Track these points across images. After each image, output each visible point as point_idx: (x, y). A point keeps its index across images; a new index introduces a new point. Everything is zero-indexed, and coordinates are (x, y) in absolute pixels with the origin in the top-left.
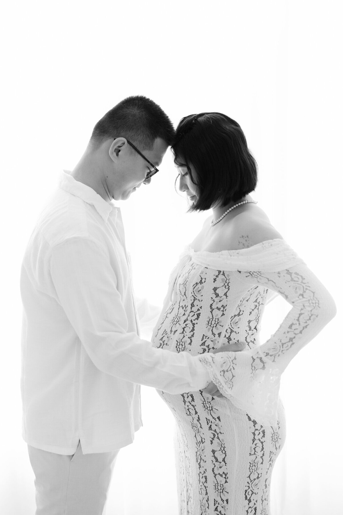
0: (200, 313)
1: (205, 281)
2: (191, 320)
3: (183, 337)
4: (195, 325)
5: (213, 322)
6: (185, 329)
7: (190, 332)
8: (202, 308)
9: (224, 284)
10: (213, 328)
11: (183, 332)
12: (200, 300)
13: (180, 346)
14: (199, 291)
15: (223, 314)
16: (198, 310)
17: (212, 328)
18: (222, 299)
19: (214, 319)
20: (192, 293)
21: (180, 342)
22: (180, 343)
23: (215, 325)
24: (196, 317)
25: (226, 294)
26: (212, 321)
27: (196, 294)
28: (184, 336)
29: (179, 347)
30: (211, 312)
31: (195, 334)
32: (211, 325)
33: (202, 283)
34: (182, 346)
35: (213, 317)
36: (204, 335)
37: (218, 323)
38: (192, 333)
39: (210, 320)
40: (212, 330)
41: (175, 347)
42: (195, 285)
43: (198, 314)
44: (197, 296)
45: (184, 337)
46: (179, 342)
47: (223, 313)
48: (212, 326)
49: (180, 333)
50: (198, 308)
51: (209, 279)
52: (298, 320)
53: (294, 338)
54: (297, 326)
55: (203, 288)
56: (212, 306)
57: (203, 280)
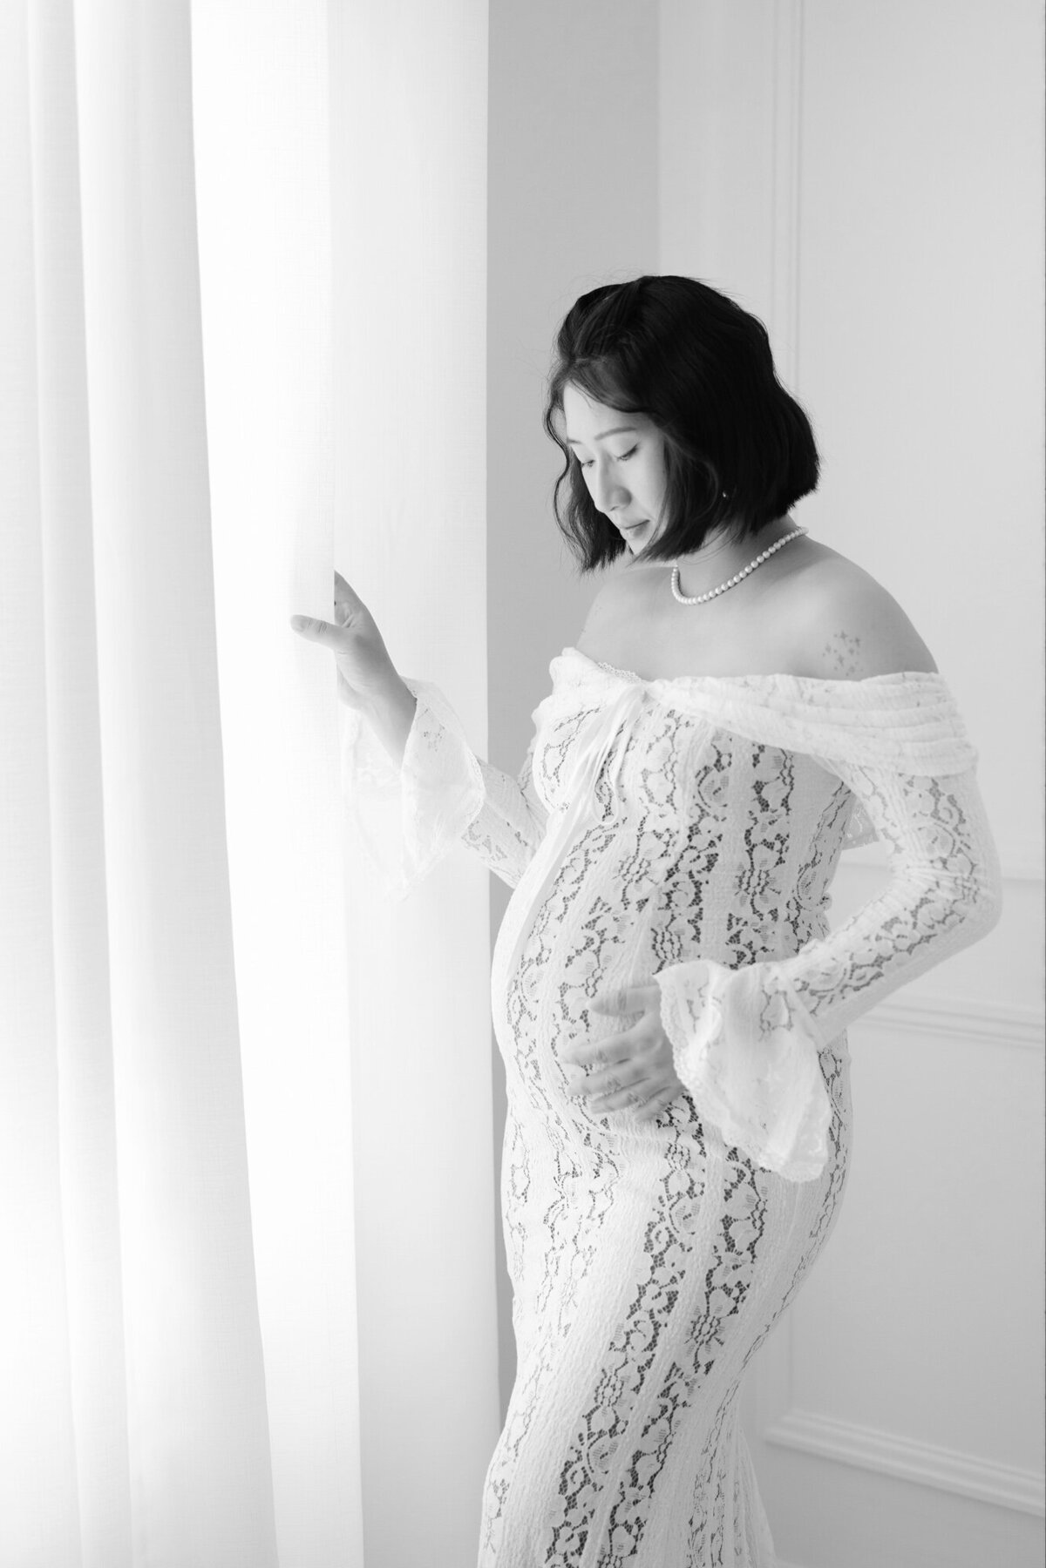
0: (717, 855)
1: (730, 762)
2: (691, 872)
3: (672, 920)
4: (703, 888)
5: (754, 881)
6: (674, 896)
7: (690, 906)
8: (722, 838)
9: (781, 773)
10: (753, 896)
11: (668, 905)
12: (720, 819)
13: (667, 946)
14: (716, 791)
15: (781, 861)
16: (712, 844)
17: (750, 897)
18: (776, 818)
19: (756, 873)
20: (694, 797)
21: (663, 933)
22: (664, 936)
23: (758, 889)
24: (703, 862)
25: (785, 803)
26: (749, 877)
27: (707, 800)
28: (672, 915)
29: (662, 948)
30: (750, 852)
31: (704, 912)
32: (747, 889)
33: (723, 768)
34: (672, 944)
35: (752, 866)
36: (730, 915)
37: (767, 883)
38: (695, 909)
39: (744, 873)
40: (752, 903)
41: (650, 947)
42: (703, 773)
43: (712, 855)
44: (709, 807)
45: (675, 918)
46: (660, 933)
47: (780, 858)
48: (751, 890)
49: (659, 909)
50: (709, 838)
51: (742, 758)
52: (914, 914)
53: (889, 959)
54: (907, 930)
55: (725, 781)
56: (751, 834)
57: (725, 760)
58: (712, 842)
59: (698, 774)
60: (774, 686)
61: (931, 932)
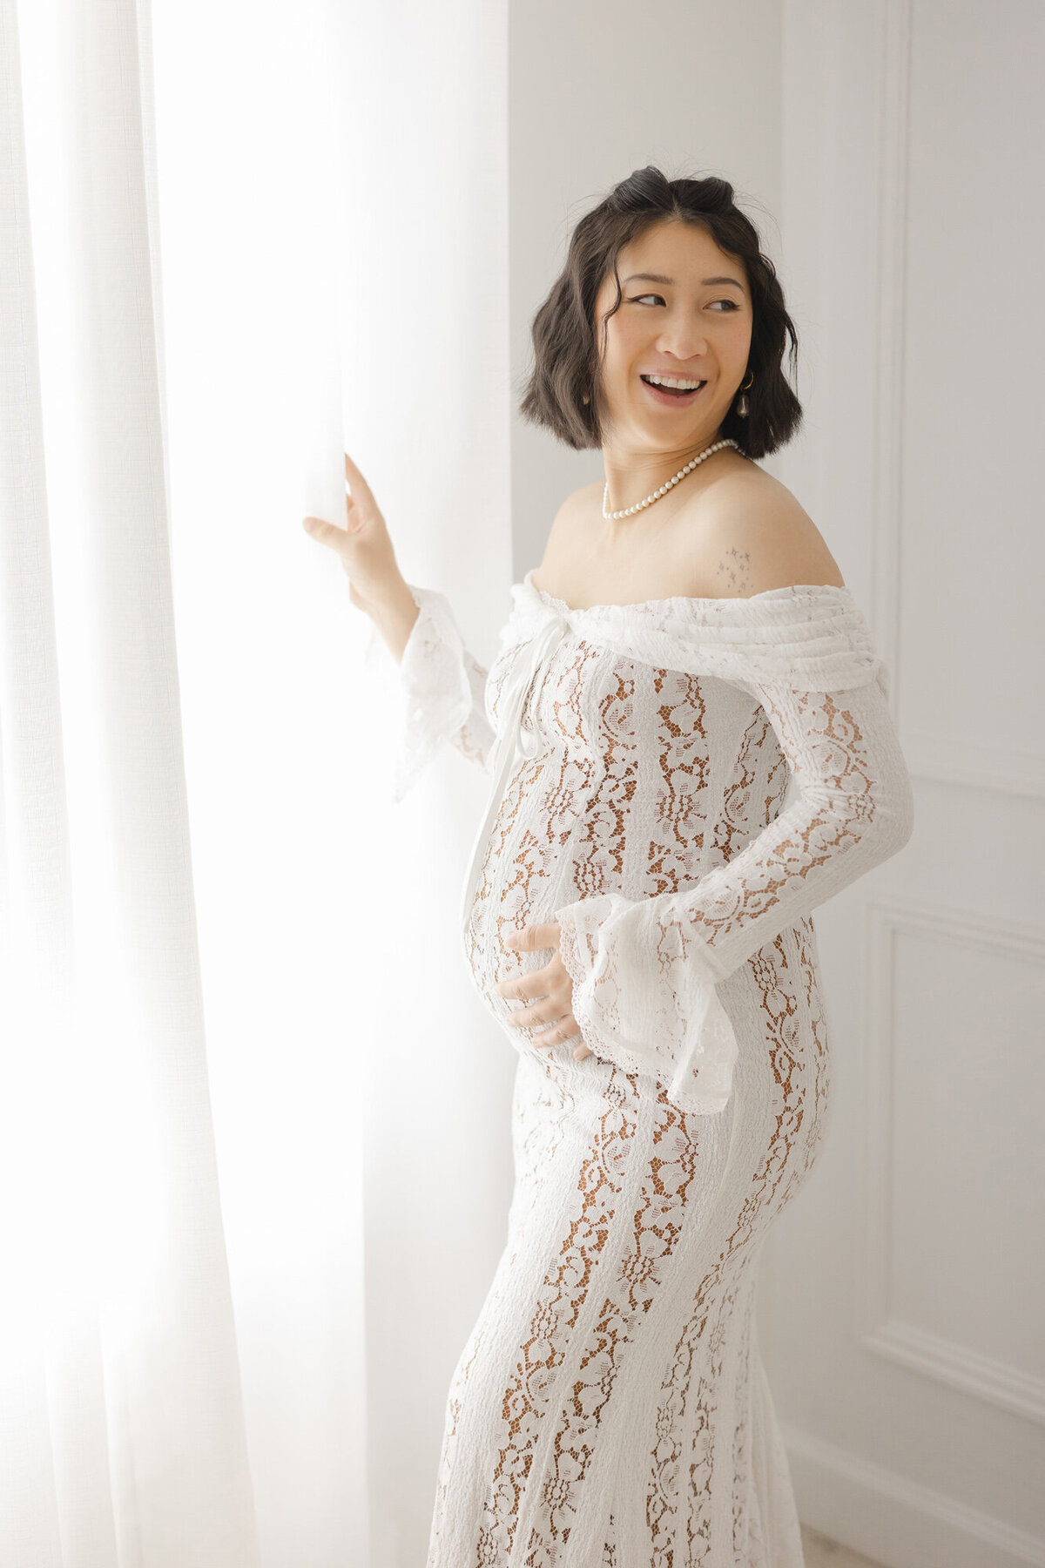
0: (635, 782)
1: (633, 690)
2: (611, 802)
3: (594, 852)
4: (624, 817)
5: (676, 807)
6: (596, 827)
7: (612, 835)
8: (639, 766)
9: (688, 696)
10: (676, 822)
11: (589, 836)
12: (630, 747)
13: (589, 878)
14: (621, 720)
15: (702, 785)
16: (629, 772)
17: (673, 823)
18: (691, 742)
19: (677, 799)
20: (600, 727)
21: (585, 865)
22: (585, 869)
23: (682, 815)
24: (622, 791)
25: (698, 726)
26: (671, 804)
27: (613, 729)
28: (594, 847)
29: (584, 881)
30: (667, 778)
31: (626, 841)
32: (670, 815)
33: (626, 696)
34: (594, 875)
35: (672, 792)
36: (652, 843)
37: (690, 808)
38: (618, 839)
39: (665, 799)
40: (675, 829)
41: (572, 880)
42: (606, 703)
43: (630, 783)
44: (616, 736)
45: (597, 849)
46: (582, 865)
47: (702, 782)
48: (674, 816)
49: (581, 841)
50: (625, 766)
51: (645, 683)
52: (805, 836)
53: (782, 884)
54: (798, 853)
55: (629, 709)
56: (666, 760)
57: (627, 688)
58: (629, 769)
59: (602, 704)
60: (671, 610)
61: (825, 854)
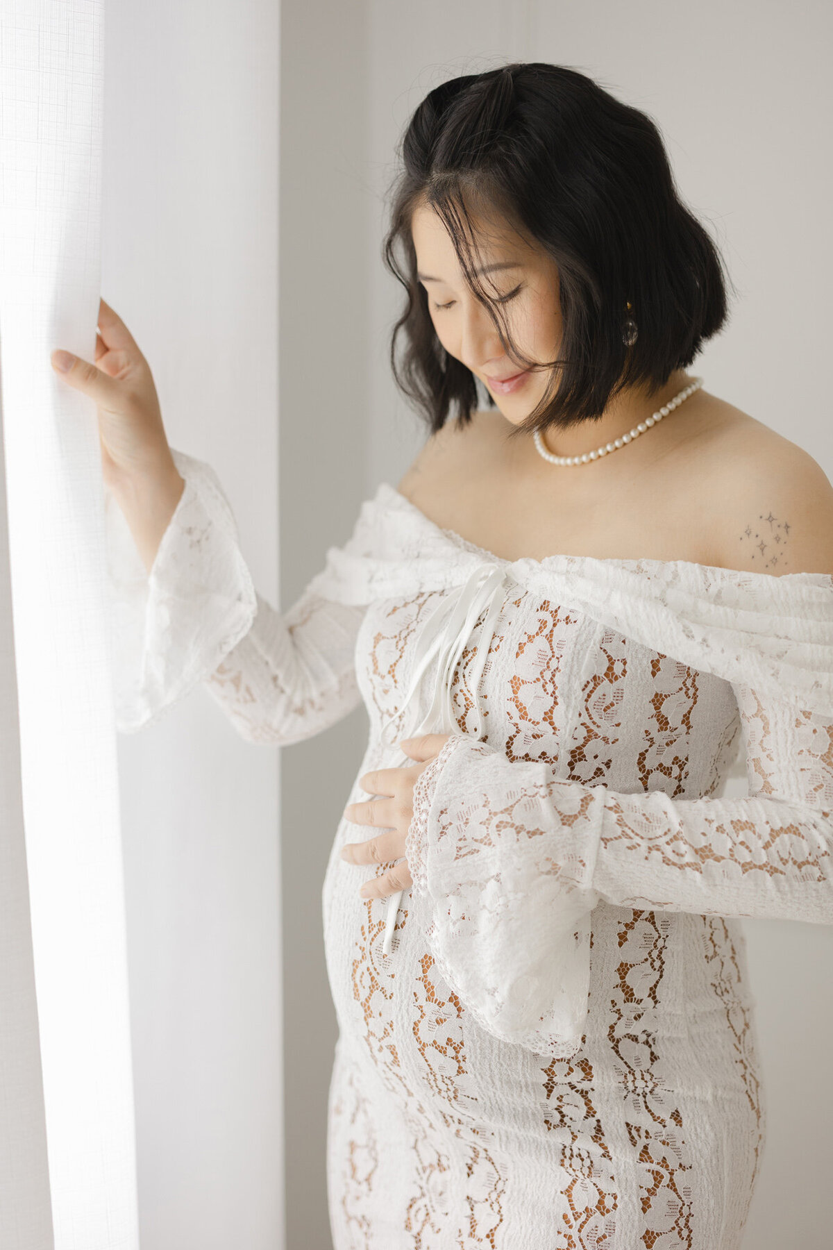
1: (625, 671)
8: (612, 765)
9: (684, 683)
12: (610, 741)
14: (608, 707)
15: (679, 790)
16: (598, 772)
18: (676, 737)
20: (580, 715)
25: (686, 719)
27: (596, 719)
30: (645, 781)
33: (616, 678)
42: (591, 685)
44: (598, 726)
47: (679, 786)
50: (597, 764)
51: (638, 668)
55: (619, 695)
56: (644, 759)
57: (618, 668)
58: (599, 769)
59: (586, 686)
60: (676, 575)
